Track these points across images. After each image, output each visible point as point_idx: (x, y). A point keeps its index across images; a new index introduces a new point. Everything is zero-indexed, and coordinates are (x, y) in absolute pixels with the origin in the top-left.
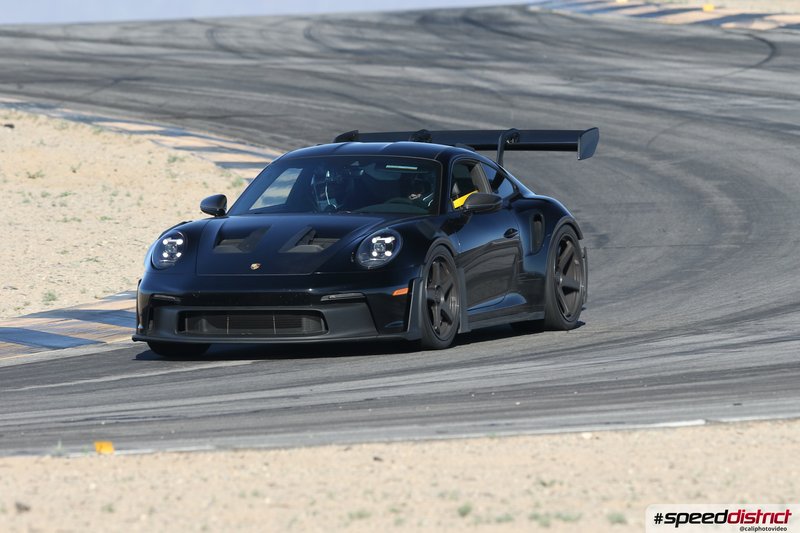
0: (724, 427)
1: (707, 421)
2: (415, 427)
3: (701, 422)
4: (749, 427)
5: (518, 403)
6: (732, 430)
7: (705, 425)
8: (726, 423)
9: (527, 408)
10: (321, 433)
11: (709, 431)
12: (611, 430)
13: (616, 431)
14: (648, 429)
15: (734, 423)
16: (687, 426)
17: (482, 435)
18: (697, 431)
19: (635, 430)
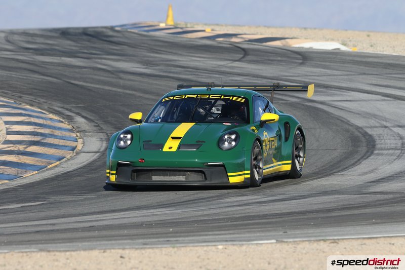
0: (286, 244)
1: (277, 241)
2: (129, 241)
3: (274, 241)
4: (298, 244)
5: (171, 230)
6: (290, 245)
7: (276, 243)
8: (287, 242)
9: (177, 233)
10: (84, 244)
11: (278, 245)
12: (231, 245)
13: (234, 245)
14: (249, 244)
15: (290, 242)
16: (267, 243)
17: (168, 246)
18: (274, 245)
19: (243, 244)
